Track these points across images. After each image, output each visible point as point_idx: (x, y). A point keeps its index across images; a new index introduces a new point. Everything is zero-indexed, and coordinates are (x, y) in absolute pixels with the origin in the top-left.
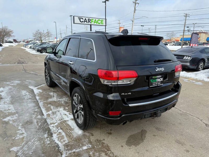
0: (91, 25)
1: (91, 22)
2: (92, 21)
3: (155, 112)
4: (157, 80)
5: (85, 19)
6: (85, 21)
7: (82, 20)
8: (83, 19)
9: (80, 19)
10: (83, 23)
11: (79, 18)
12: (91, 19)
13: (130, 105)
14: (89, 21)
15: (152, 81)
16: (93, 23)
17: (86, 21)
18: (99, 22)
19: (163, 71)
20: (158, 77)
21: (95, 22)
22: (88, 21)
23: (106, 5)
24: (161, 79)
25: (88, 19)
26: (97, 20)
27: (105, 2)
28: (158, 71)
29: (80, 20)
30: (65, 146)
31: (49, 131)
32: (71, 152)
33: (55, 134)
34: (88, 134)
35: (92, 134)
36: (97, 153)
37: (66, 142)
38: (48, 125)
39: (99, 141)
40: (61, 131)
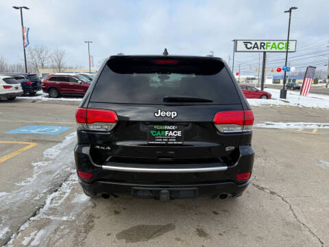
0: (265, 52)
1: (265, 47)
4: (167, 133)
5: (256, 43)
6: (254, 47)
7: (249, 45)
8: (251, 44)
9: (246, 43)
10: (251, 50)
11: (244, 42)
12: (265, 42)
13: (104, 167)
14: (263, 45)
16: (269, 49)
17: (257, 47)
18: (281, 46)
21: (274, 46)
22: (261, 46)
23: (290, 16)
24: (175, 133)
25: (261, 43)
26: (277, 43)
27: (290, 11)
30: (50, 209)
31: (56, 187)
32: (45, 216)
33: (57, 193)
34: (90, 204)
35: (95, 205)
36: (68, 230)
37: (56, 205)
38: (65, 181)
39: (91, 218)
40: (69, 191)
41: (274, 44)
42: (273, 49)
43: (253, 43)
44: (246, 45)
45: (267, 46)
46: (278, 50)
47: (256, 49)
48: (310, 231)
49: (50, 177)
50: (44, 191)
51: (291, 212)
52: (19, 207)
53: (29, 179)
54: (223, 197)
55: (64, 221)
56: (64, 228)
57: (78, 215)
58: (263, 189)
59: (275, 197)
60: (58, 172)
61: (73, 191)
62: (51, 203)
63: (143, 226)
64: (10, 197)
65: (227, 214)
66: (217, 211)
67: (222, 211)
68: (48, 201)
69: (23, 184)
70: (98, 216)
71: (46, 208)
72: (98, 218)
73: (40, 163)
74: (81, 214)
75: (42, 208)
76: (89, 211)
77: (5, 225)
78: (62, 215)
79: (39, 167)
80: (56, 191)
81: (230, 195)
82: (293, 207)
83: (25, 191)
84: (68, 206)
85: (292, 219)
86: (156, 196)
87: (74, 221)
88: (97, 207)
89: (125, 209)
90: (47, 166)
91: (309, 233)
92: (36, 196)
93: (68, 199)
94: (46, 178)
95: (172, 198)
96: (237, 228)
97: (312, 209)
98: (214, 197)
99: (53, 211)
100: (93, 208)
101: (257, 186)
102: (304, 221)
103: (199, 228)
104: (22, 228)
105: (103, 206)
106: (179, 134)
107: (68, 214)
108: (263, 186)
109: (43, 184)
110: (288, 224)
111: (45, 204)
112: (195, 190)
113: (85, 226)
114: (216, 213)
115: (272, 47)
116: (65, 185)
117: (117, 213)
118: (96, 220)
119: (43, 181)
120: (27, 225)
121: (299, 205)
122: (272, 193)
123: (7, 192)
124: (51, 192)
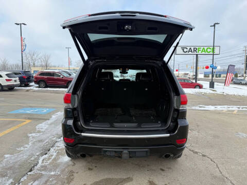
0: (197, 55)
1: (197, 51)
5: (190, 48)
6: (189, 51)
7: (185, 50)
8: (187, 49)
9: (183, 49)
10: (187, 53)
12: (197, 48)
13: (82, 134)
14: (195, 50)
16: (200, 53)
17: (191, 51)
18: (209, 50)
21: (204, 50)
22: (194, 50)
23: (215, 29)
25: (194, 48)
26: (206, 48)
27: (214, 26)
30: (42, 167)
31: (46, 151)
32: (38, 172)
33: (47, 155)
34: (71, 163)
35: (75, 164)
36: (55, 182)
37: (46, 164)
38: (52, 147)
39: (72, 172)
40: (55, 154)
41: (204, 48)
42: (203, 53)
43: (189, 48)
44: (183, 50)
45: (199, 50)
46: (207, 53)
47: (190, 53)
48: (231, 182)
49: (41, 144)
50: (37, 154)
51: (217, 169)
52: (20, 165)
53: (26, 146)
54: (167, 156)
55: (52, 175)
56: (52, 180)
57: (63, 171)
58: (196, 153)
59: (206, 158)
60: (47, 141)
61: (58, 154)
62: (43, 162)
63: (110, 179)
64: (13, 158)
65: (170, 170)
66: (163, 169)
67: (167, 168)
68: (40, 161)
69: (22, 149)
70: (77, 171)
71: (39, 166)
72: (77, 173)
73: (34, 135)
74: (64, 170)
75: (36, 166)
76: (70, 168)
77: (10, 178)
78: (51, 171)
79: (33, 137)
80: (46, 154)
81: (172, 155)
82: (219, 166)
83: (23, 153)
84: (55, 165)
85: (218, 174)
86: (119, 156)
87: (59, 175)
88: (76, 165)
89: (96, 167)
90: (39, 136)
91: (230, 184)
92: (32, 157)
93: (55, 159)
94: (38, 145)
95: (130, 157)
96: (178, 180)
97: (233, 167)
98: (161, 156)
99: (44, 168)
100: (73, 166)
101: (192, 151)
102: (227, 175)
103: (150, 180)
104: (22, 180)
105: (80, 165)
107: (55, 170)
108: (196, 151)
109: (36, 149)
110: (215, 177)
111: (38, 163)
112: (147, 151)
113: (67, 179)
114: (162, 170)
115: (202, 51)
116: (52, 150)
117: (90, 169)
118: (75, 175)
119: (36, 147)
120: (25, 178)
121: (223, 164)
122: (204, 156)
123: (11, 154)
124: (42, 154)
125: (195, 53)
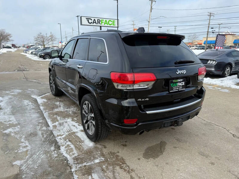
2: (102, 21)
3: (176, 121)
4: (178, 84)
5: (94, 20)
6: (94, 22)
7: (90, 21)
9: (88, 19)
11: (86, 18)
12: (100, 19)
13: (147, 112)
15: (173, 85)
16: (103, 25)
18: (110, 23)
19: (184, 74)
20: (179, 80)
21: (106, 22)
23: (117, 3)
24: (182, 84)
25: (98, 20)
26: (108, 20)
28: (179, 73)
29: (88, 21)
30: (75, 159)
32: (79, 165)
34: (100, 146)
35: (104, 146)
36: (111, 167)
41: (106, 21)
42: (106, 25)
45: (102, 22)
46: (109, 26)
55: (99, 163)
62: (70, 155)
71: (71, 160)
78: (91, 160)
87: (106, 160)
89: (126, 142)
93: (79, 148)
99: (80, 160)
106: (183, 83)
107: (95, 158)
115: (105, 23)
117: (124, 145)
125: (99, 25)
